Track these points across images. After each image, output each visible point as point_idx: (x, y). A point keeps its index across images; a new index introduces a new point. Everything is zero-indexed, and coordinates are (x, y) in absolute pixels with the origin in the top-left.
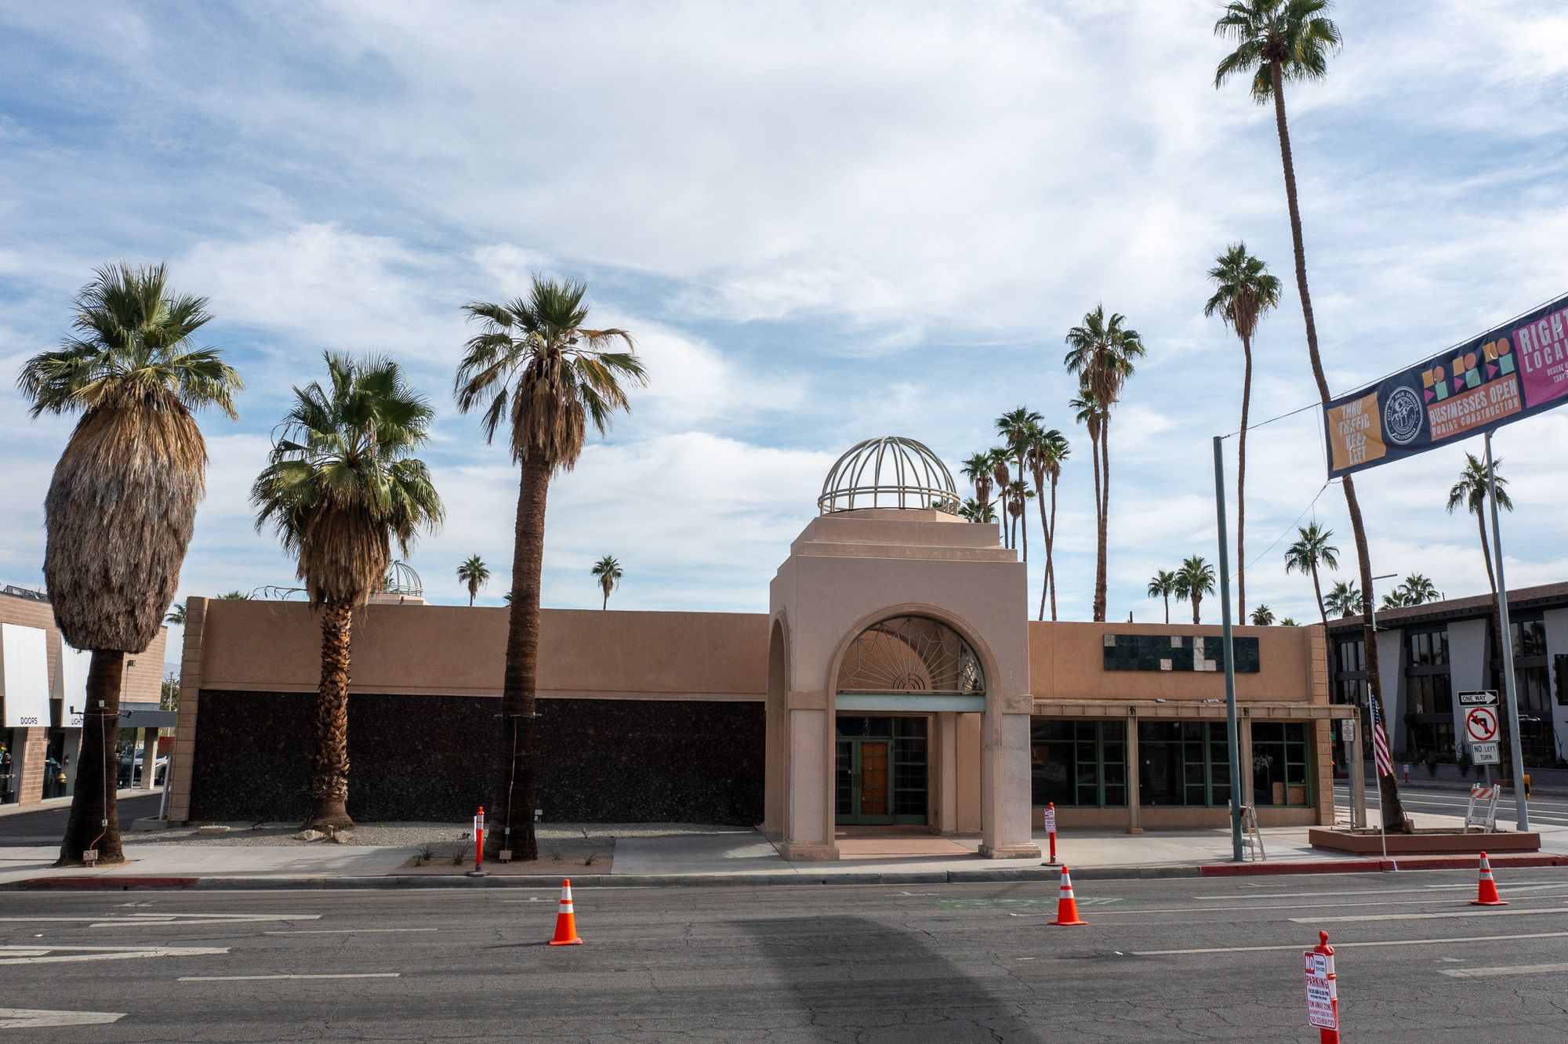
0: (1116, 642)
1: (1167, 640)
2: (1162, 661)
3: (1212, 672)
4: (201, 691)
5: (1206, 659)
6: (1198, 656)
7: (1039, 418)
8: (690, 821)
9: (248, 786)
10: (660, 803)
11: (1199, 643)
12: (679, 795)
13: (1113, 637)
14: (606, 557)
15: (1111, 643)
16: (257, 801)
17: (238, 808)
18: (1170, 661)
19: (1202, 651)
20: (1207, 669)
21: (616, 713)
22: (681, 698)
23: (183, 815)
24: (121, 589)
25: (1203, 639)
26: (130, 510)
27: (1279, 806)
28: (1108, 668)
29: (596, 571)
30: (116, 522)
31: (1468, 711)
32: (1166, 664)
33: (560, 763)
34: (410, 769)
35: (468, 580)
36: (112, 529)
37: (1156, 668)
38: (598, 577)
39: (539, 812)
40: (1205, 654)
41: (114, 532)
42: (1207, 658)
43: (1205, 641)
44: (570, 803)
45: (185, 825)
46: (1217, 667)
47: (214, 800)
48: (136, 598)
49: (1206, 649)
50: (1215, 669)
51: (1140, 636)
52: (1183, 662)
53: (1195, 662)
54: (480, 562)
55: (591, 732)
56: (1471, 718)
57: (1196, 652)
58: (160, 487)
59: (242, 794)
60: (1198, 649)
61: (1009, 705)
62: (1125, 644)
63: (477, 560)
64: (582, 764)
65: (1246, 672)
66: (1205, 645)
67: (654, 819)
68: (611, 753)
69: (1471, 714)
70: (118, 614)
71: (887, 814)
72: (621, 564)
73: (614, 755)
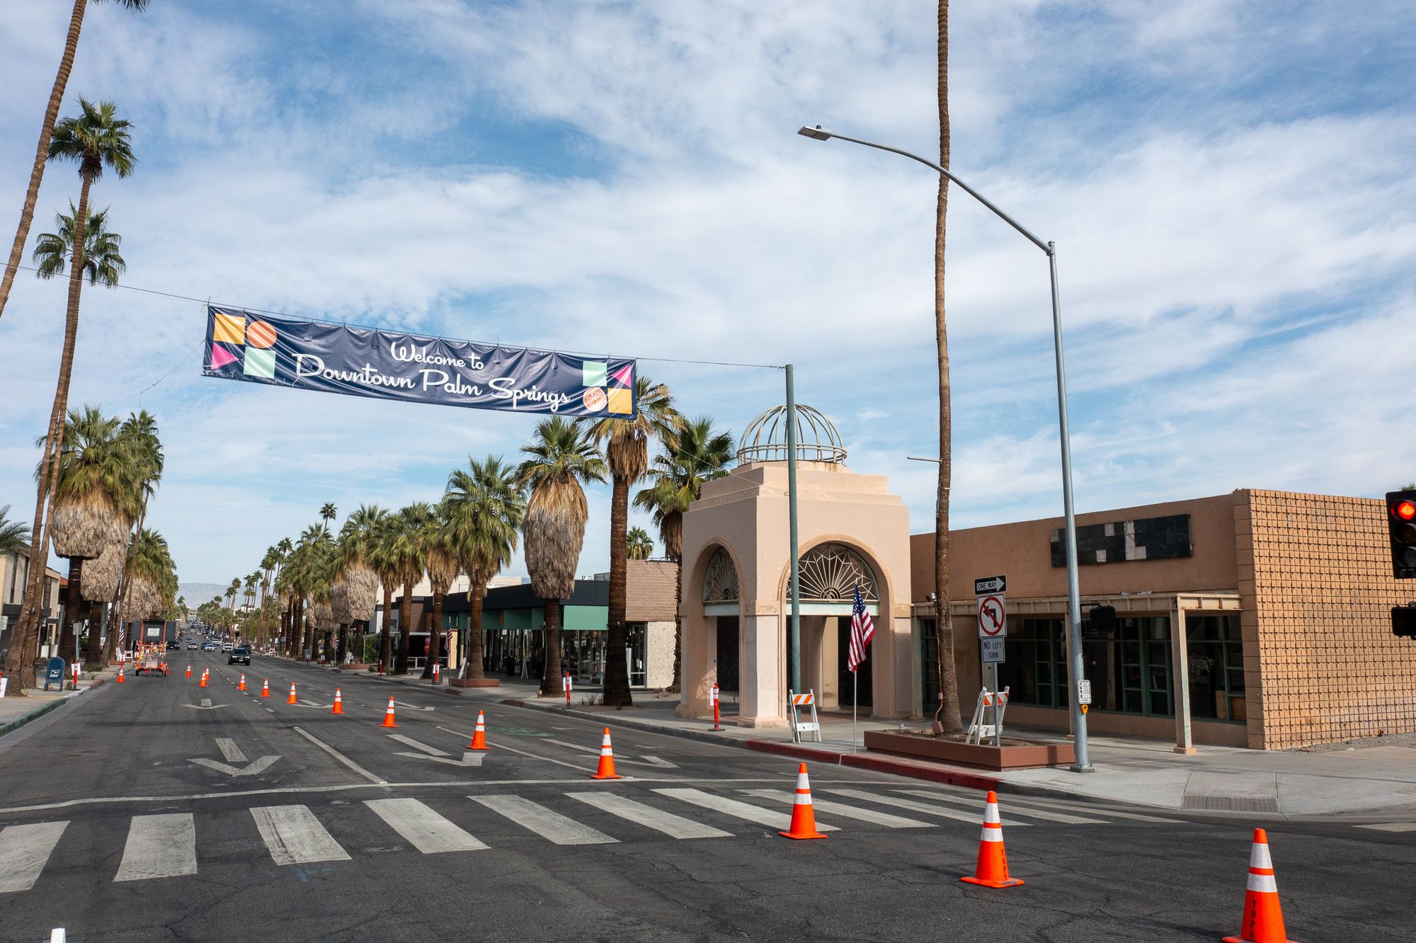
0: (1060, 537)
1: (1101, 528)
2: (1098, 552)
3: (1142, 560)
5: (1136, 546)
6: (1130, 542)
11: (1130, 529)
13: (1057, 531)
15: (1053, 538)
18: (1104, 551)
19: (1133, 536)
20: (1138, 557)
25: (1132, 524)
28: (1054, 566)
32: (1101, 556)
37: (1092, 560)
40: (1136, 540)
42: (1138, 544)
43: (1135, 526)
46: (1147, 556)
49: (1136, 535)
50: (1145, 557)
52: (1116, 552)
53: (1127, 550)
56: (984, 609)
57: (1127, 538)
60: (1129, 535)
65: (1177, 558)
66: (1135, 530)
69: (983, 605)
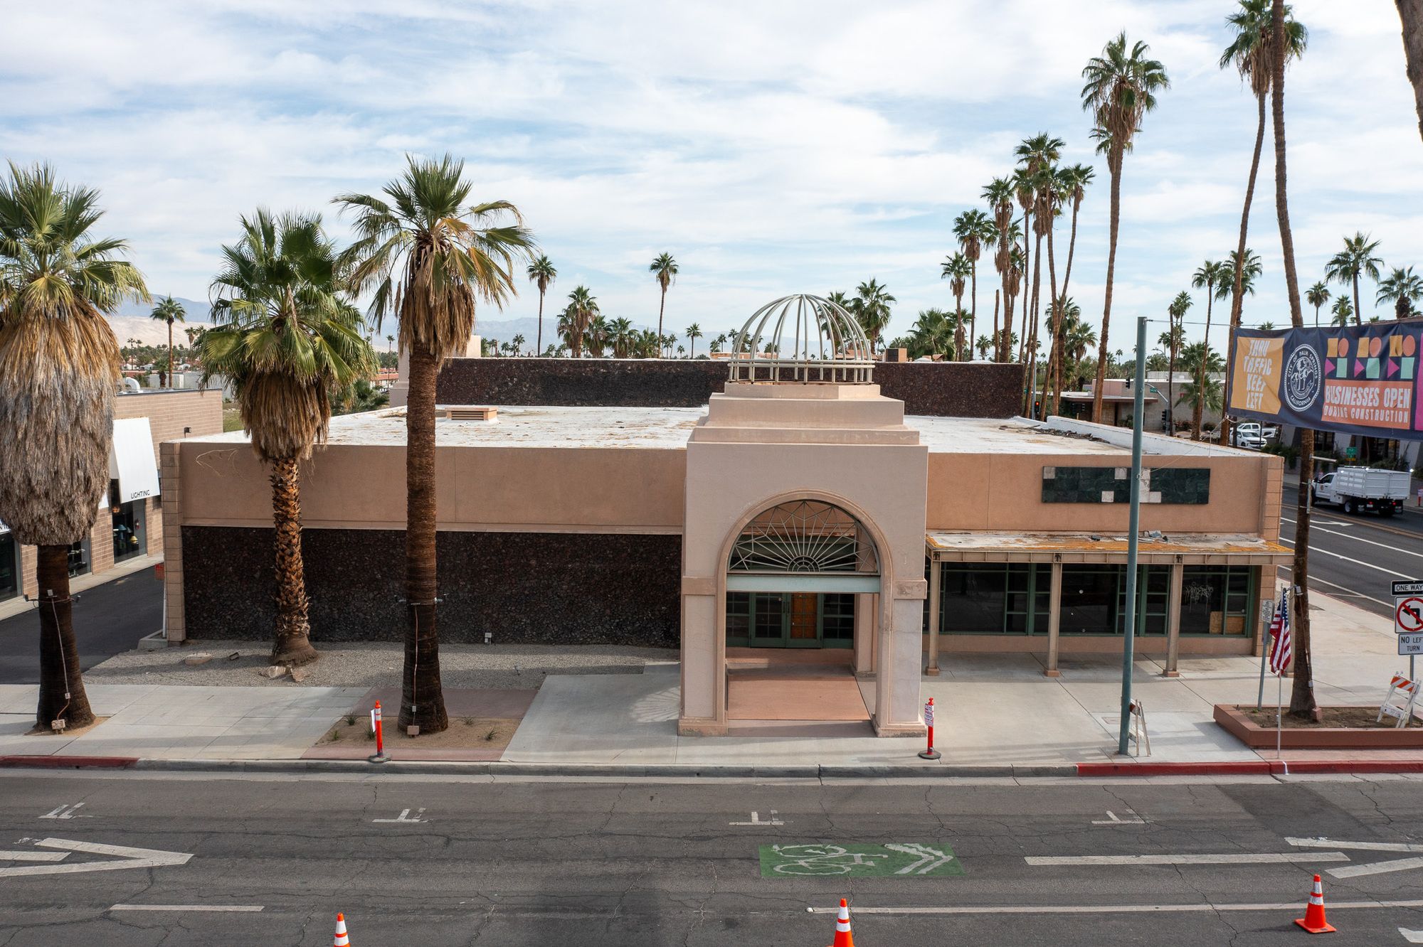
0: (1056, 475)
1: (1111, 471)
2: (1103, 493)
3: (1156, 504)
4: (183, 527)
5: (1151, 491)
6: (1143, 488)
7: (1060, 145)
8: (627, 644)
9: (232, 610)
10: (600, 627)
11: (1145, 476)
12: (617, 621)
13: (1053, 469)
14: (663, 254)
15: (1051, 475)
16: (242, 623)
17: (226, 629)
18: (1112, 493)
19: (1148, 482)
20: (1152, 501)
21: (556, 545)
22: (618, 531)
23: (179, 636)
24: (47, 495)
25: (1149, 471)
26: (41, 423)
27: (1215, 635)
28: (1045, 500)
29: (654, 267)
30: (31, 435)
31: (1400, 601)
32: (1108, 496)
33: (506, 591)
34: (371, 595)
35: (537, 278)
36: (27, 443)
37: (1097, 500)
38: (655, 274)
39: (489, 635)
40: (1151, 485)
41: (29, 444)
42: (1153, 489)
43: (1151, 474)
44: (517, 627)
45: (183, 643)
46: (1162, 499)
47: (206, 622)
48: (63, 501)
49: (1152, 481)
50: (1160, 501)
51: (1082, 468)
52: (1124, 493)
53: (1139, 494)
54: (547, 261)
55: (533, 562)
56: (1403, 608)
57: (1140, 484)
58: (67, 398)
59: (228, 617)
60: (1143, 480)
61: (902, 590)
62: (1066, 476)
63: (545, 259)
64: (526, 592)
65: (1194, 504)
66: (1151, 477)
67: (594, 641)
68: (553, 582)
69: (1403, 604)
70: (49, 516)
71: (815, 637)
72: (678, 260)
73: (555, 584)
